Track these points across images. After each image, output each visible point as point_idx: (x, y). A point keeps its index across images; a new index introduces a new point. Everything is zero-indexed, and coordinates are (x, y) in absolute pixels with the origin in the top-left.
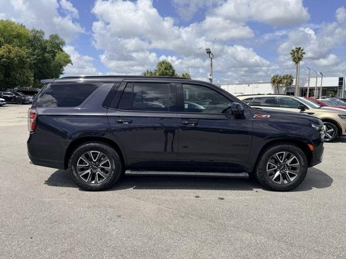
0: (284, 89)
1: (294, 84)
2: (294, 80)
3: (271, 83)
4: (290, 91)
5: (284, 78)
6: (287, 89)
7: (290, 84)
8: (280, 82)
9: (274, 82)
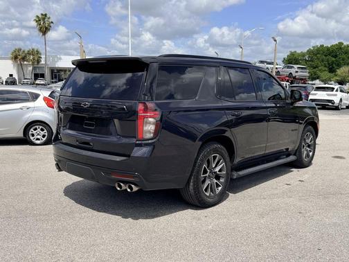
0: (31, 68)
1: (43, 62)
2: (43, 56)
3: (12, 59)
4: (38, 72)
5: (29, 53)
6: (34, 68)
7: (38, 62)
8: (24, 59)
9: (16, 58)
